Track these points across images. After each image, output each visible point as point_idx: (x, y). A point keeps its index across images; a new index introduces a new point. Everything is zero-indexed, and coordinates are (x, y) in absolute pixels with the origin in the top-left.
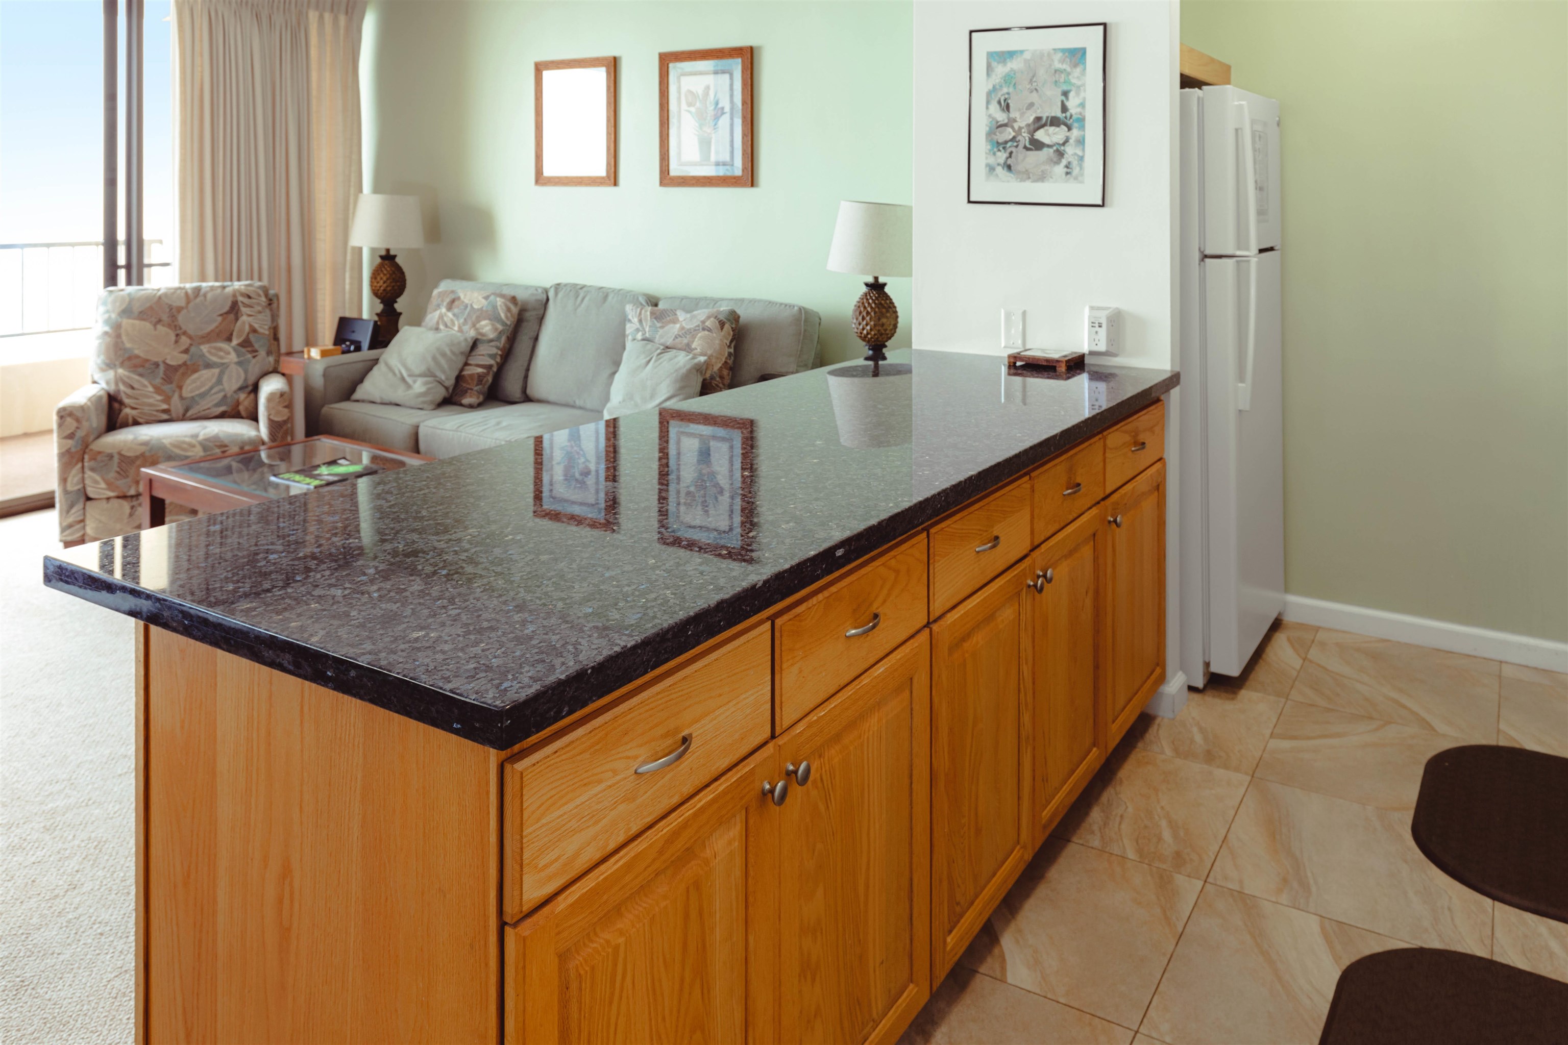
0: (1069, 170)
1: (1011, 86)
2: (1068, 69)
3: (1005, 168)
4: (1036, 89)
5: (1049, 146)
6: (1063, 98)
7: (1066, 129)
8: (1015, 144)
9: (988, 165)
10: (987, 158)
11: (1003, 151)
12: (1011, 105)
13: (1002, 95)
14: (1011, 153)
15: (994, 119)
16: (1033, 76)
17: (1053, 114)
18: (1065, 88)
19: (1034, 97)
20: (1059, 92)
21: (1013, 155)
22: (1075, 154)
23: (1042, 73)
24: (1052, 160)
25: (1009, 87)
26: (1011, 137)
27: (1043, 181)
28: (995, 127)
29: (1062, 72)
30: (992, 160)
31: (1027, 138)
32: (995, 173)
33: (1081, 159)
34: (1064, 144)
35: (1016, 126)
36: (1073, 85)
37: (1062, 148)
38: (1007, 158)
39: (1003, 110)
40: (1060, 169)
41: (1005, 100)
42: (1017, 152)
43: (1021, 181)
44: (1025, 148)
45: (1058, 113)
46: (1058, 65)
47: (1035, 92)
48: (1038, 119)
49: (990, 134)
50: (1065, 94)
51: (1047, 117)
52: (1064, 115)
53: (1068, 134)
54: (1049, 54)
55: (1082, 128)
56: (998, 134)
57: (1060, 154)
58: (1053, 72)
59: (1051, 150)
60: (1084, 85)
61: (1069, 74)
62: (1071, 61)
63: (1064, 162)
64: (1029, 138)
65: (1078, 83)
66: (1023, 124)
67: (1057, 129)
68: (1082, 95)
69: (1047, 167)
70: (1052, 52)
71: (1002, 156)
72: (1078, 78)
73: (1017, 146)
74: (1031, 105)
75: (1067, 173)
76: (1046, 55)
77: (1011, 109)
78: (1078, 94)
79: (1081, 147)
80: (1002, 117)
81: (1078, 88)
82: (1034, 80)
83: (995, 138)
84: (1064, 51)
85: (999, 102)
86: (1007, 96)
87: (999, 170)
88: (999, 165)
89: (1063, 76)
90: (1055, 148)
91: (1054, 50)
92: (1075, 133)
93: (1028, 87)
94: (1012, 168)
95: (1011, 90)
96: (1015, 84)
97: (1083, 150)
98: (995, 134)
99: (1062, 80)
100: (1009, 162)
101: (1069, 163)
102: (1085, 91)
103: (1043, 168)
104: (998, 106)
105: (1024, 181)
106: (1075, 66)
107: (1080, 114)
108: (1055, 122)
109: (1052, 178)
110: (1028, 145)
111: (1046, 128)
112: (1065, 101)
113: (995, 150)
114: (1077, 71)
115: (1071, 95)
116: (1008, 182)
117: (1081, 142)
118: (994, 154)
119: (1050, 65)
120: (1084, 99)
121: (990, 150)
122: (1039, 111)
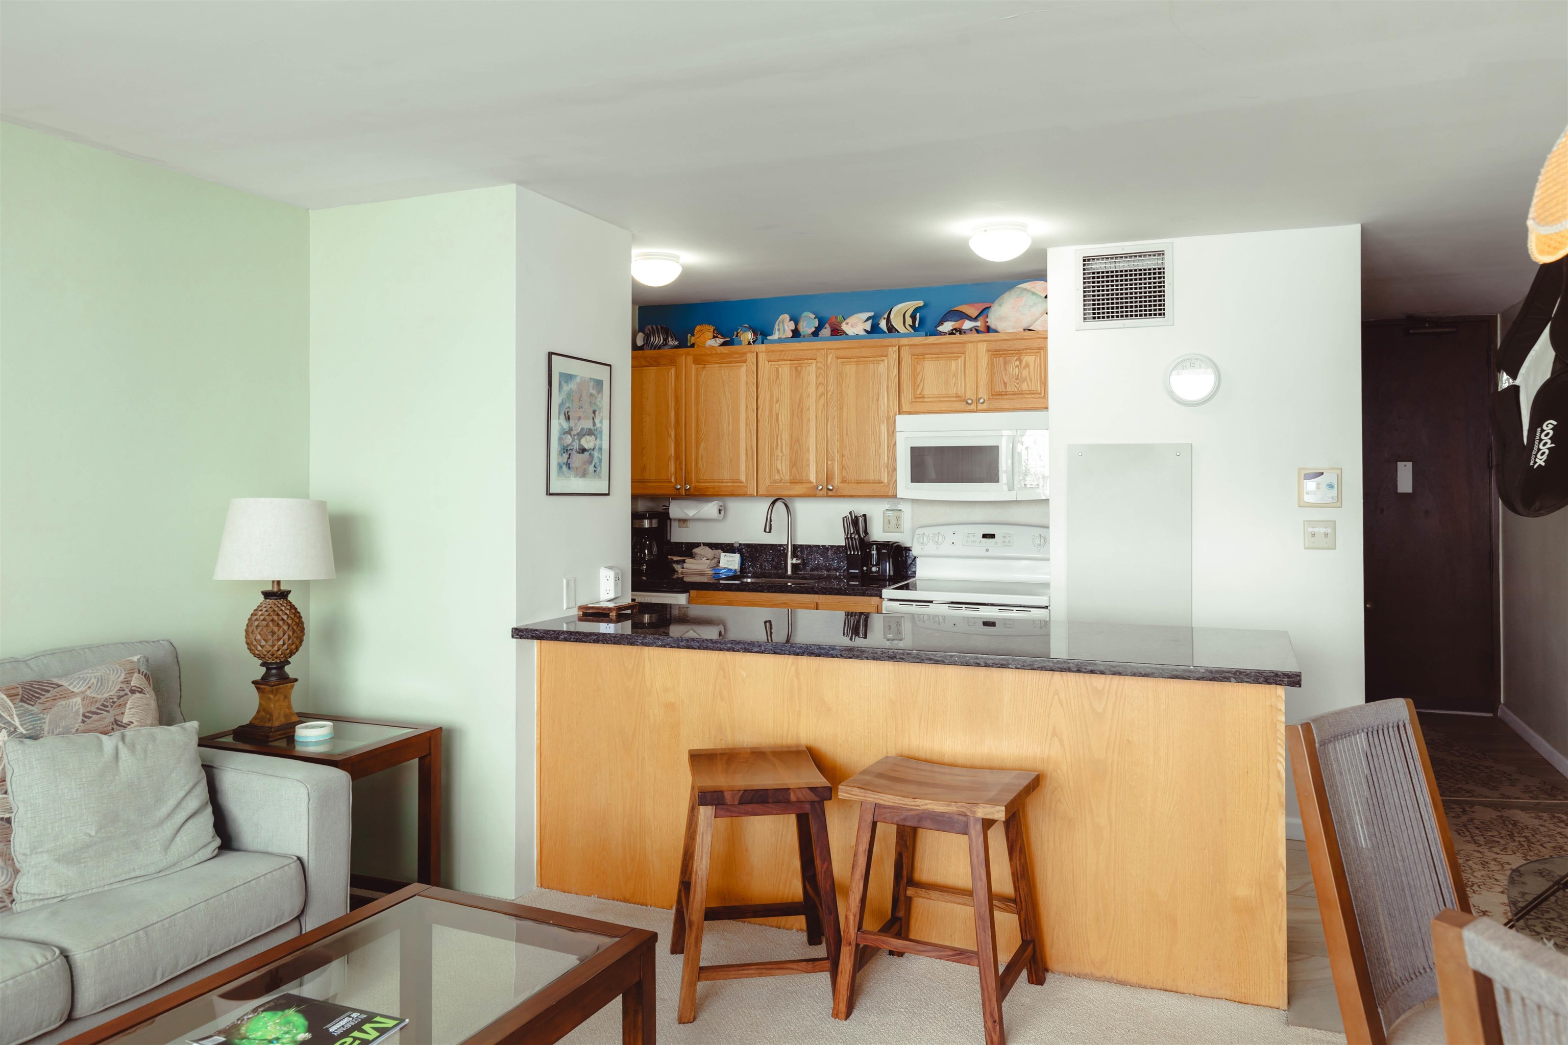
0: (594, 470)
1: (571, 402)
2: (595, 394)
3: (567, 468)
5: (587, 451)
7: (594, 438)
8: (572, 448)
9: (559, 464)
10: (556, 460)
11: (566, 453)
12: (570, 417)
13: (566, 408)
14: (570, 454)
15: (562, 427)
16: (581, 396)
18: (594, 409)
19: (580, 413)
20: (591, 411)
21: (570, 457)
22: (597, 457)
23: (584, 395)
24: (588, 462)
26: (569, 442)
27: (584, 477)
28: (563, 434)
29: (593, 396)
30: (560, 460)
32: (562, 471)
33: (600, 461)
34: (593, 449)
35: (572, 434)
36: (597, 407)
37: (593, 452)
38: (568, 459)
39: (566, 421)
41: (567, 413)
42: (572, 455)
45: (591, 427)
46: (591, 391)
47: (581, 409)
48: (582, 430)
49: (560, 440)
50: (594, 413)
51: (586, 429)
52: (594, 428)
53: (595, 442)
55: (601, 438)
56: (563, 439)
57: (592, 457)
58: (589, 395)
59: (588, 454)
60: (602, 408)
62: (596, 390)
63: (593, 463)
64: (578, 445)
65: (600, 406)
66: (576, 433)
67: (591, 438)
69: (586, 467)
71: (565, 457)
72: (599, 401)
74: (579, 419)
76: (586, 380)
77: (570, 421)
78: (599, 413)
79: (600, 453)
80: (566, 426)
81: (600, 410)
82: (581, 399)
83: (563, 442)
84: (593, 379)
85: (565, 415)
86: (568, 410)
88: (563, 464)
89: (593, 399)
90: (590, 452)
91: (589, 378)
92: (598, 442)
93: (578, 404)
94: (570, 467)
95: (570, 406)
97: (602, 455)
99: (593, 402)
101: (595, 465)
102: (602, 412)
104: (564, 418)
105: (576, 477)
106: (598, 392)
107: (601, 428)
108: (590, 433)
109: (588, 475)
110: (577, 450)
112: (594, 418)
113: (562, 452)
114: (599, 397)
116: (568, 478)
117: (601, 449)
118: (562, 455)
119: (588, 390)
120: (602, 417)
121: (559, 453)
122: (582, 424)
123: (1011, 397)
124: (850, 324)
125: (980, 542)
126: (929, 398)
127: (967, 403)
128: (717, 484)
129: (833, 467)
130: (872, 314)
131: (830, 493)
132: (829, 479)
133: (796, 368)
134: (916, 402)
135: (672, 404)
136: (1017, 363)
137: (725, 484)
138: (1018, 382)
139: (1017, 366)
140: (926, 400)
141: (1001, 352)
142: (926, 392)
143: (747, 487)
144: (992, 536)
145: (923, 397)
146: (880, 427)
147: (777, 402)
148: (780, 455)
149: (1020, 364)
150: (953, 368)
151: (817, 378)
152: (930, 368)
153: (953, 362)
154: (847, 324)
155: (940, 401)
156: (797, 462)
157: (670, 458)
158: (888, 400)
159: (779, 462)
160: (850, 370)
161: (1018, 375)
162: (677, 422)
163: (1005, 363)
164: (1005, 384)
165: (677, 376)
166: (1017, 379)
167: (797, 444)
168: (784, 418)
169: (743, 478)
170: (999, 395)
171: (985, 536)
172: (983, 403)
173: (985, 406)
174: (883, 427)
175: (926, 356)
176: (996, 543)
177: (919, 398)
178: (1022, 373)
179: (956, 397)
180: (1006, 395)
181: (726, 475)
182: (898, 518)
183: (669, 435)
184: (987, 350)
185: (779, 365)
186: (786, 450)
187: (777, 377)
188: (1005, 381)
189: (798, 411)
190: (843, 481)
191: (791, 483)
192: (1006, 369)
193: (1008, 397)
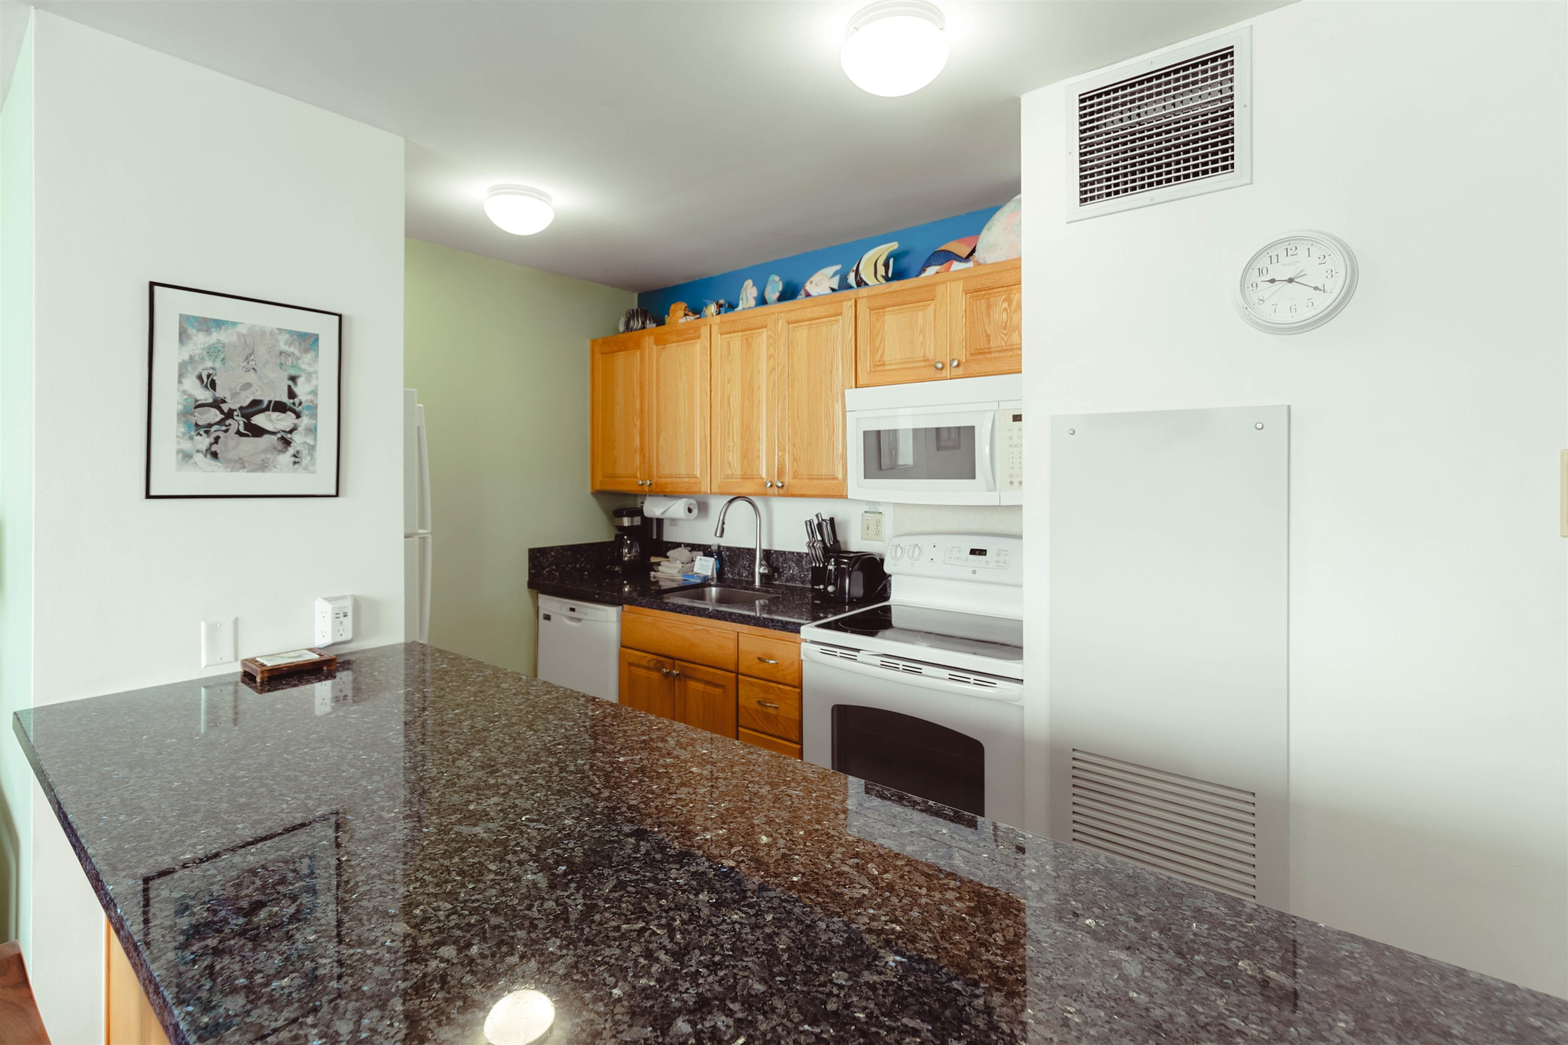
0: (297, 460)
1: (219, 360)
2: (297, 353)
3: (209, 456)
4: (254, 369)
5: (274, 433)
6: (291, 383)
7: (294, 416)
8: (224, 428)
9: (179, 451)
10: (179, 443)
11: (205, 435)
12: (217, 382)
13: (204, 370)
14: (218, 438)
15: (190, 396)
16: (251, 354)
17: (278, 399)
18: (293, 372)
19: (251, 377)
20: (285, 375)
21: (220, 441)
22: (305, 443)
23: (262, 352)
24: (275, 448)
25: (214, 361)
26: (218, 419)
27: (263, 471)
28: (193, 406)
29: (289, 355)
30: (187, 446)
31: (241, 423)
32: (192, 461)
33: (312, 448)
34: (291, 432)
35: (225, 407)
36: (303, 370)
37: (289, 436)
38: (211, 444)
39: (206, 386)
40: (286, 458)
41: (209, 376)
42: (226, 437)
43: (231, 471)
44: (238, 433)
45: (285, 399)
46: (283, 347)
47: (252, 371)
48: (255, 403)
49: (184, 415)
50: (293, 379)
51: (270, 402)
52: (291, 401)
53: (296, 421)
54: (272, 333)
55: (314, 416)
56: (196, 414)
57: (287, 443)
58: (278, 353)
59: (275, 438)
60: (316, 372)
61: (298, 358)
62: (300, 345)
63: (291, 451)
64: (244, 423)
65: (311, 370)
66: (235, 406)
67: (283, 415)
68: (314, 382)
69: (269, 456)
70: (276, 331)
71: (204, 442)
72: (308, 364)
73: (226, 431)
74: (247, 386)
75: (295, 463)
76: (268, 333)
77: (218, 388)
78: (309, 380)
79: (313, 436)
80: (205, 396)
81: (309, 375)
82: (252, 357)
83: (193, 420)
84: (291, 332)
85: (200, 377)
86: (211, 371)
87: (199, 458)
88: (198, 451)
89: (290, 359)
90: (279, 435)
91: (279, 329)
92: (305, 421)
93: (243, 365)
94: (219, 456)
95: (218, 365)
96: (223, 359)
97: (315, 439)
98: (192, 414)
99: (289, 363)
100: (214, 448)
101: (298, 452)
102: (317, 378)
103: (263, 456)
104: (198, 382)
105: (237, 471)
106: (306, 351)
107: (312, 401)
108: (280, 407)
109: (275, 467)
110: (242, 429)
111: (267, 413)
112: (293, 387)
113: (193, 433)
114: (308, 357)
115: (300, 381)
116: (213, 471)
117: (312, 431)
118: (191, 438)
119: (274, 346)
120: (317, 387)
121: (184, 434)
122: (258, 393)
123: (997, 355)
124: (814, 284)
125: (966, 560)
126: (891, 364)
127: (936, 368)
128: (675, 480)
129: (784, 460)
130: (838, 267)
131: (781, 491)
132: (781, 473)
133: (747, 339)
134: (876, 371)
135: (637, 391)
136: (1005, 305)
137: (682, 480)
138: (1005, 332)
139: (1005, 309)
140: (887, 368)
141: (983, 292)
142: (887, 358)
143: (700, 483)
144: (982, 552)
145: (884, 365)
146: (833, 407)
147: (729, 382)
148: (732, 445)
149: (1009, 306)
150: (920, 322)
151: (768, 349)
152: (892, 321)
153: (920, 313)
154: (811, 283)
155: (904, 368)
156: (748, 455)
157: (635, 451)
158: (843, 371)
159: (731, 454)
160: (802, 334)
161: (1006, 323)
162: (642, 411)
163: (989, 306)
164: (988, 336)
165: (642, 360)
166: (1005, 328)
167: (748, 432)
168: (736, 402)
169: (698, 474)
170: (980, 353)
171: (973, 552)
172: (958, 366)
173: (960, 371)
174: (836, 405)
175: (888, 309)
176: (987, 562)
177: (879, 366)
178: (1011, 319)
179: (924, 361)
180: (990, 353)
181: (682, 469)
182: (878, 523)
183: (635, 425)
184: (964, 291)
185: (731, 338)
186: (737, 440)
187: (729, 353)
188: (989, 332)
189: (749, 390)
190: (795, 476)
191: (742, 478)
192: (989, 315)
193: (993, 355)
